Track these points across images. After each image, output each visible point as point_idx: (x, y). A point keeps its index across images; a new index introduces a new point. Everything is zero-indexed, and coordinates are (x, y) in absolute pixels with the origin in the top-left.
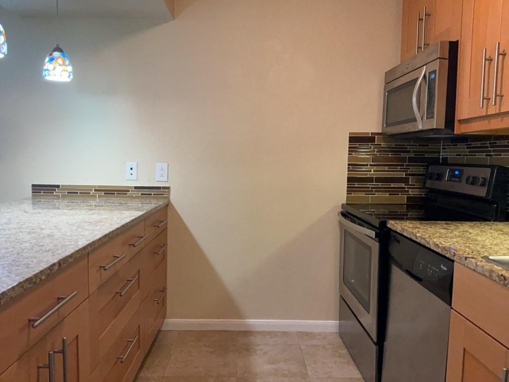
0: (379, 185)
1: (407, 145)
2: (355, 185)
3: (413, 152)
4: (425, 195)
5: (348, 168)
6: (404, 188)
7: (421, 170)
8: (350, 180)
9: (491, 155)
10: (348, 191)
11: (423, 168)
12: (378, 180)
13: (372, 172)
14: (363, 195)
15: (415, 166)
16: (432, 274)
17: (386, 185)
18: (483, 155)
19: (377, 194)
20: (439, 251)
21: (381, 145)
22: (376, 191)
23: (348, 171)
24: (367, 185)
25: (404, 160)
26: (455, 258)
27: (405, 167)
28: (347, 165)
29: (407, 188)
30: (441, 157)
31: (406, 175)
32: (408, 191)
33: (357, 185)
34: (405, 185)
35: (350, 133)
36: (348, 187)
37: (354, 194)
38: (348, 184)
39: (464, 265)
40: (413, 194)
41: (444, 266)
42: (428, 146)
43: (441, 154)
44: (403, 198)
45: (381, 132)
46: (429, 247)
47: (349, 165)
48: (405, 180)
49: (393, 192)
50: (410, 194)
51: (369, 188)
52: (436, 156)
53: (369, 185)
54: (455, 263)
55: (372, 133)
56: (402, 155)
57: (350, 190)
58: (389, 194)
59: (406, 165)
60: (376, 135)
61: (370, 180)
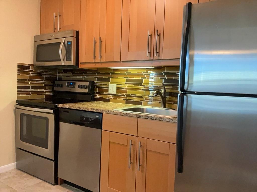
0: (33, 90)
1: (44, 72)
2: (21, 90)
3: (47, 75)
4: (52, 94)
5: (18, 82)
6: (44, 91)
7: (50, 83)
8: (19, 88)
9: (85, 77)
10: (18, 94)
11: (51, 82)
12: (33, 88)
13: (29, 84)
14: (25, 95)
15: (48, 81)
16: (91, 120)
17: (36, 90)
18: (81, 77)
19: (32, 95)
20: (95, 111)
21: (33, 70)
22: (31, 93)
23: (18, 83)
24: (27, 90)
25: (43, 78)
26: (103, 112)
27: (44, 82)
28: (17, 80)
29: (45, 91)
30: (58, 77)
31: (44, 85)
32: (46, 93)
33: (23, 90)
34: (44, 90)
35: (18, 64)
36: (18, 92)
37: (21, 95)
38: (18, 90)
39: (108, 114)
40: (48, 94)
41: (97, 116)
42: (53, 72)
43: (58, 76)
44: (43, 96)
45: (33, 64)
46: (88, 111)
47: (18, 80)
48: (44, 88)
49: (40, 93)
50: (46, 94)
51: (28, 92)
52: (56, 77)
53: (28, 90)
54: (103, 114)
55: (29, 65)
56: (43, 76)
57: (19, 93)
58: (38, 95)
59: (44, 81)
60: (31, 66)
61: (28, 88)
